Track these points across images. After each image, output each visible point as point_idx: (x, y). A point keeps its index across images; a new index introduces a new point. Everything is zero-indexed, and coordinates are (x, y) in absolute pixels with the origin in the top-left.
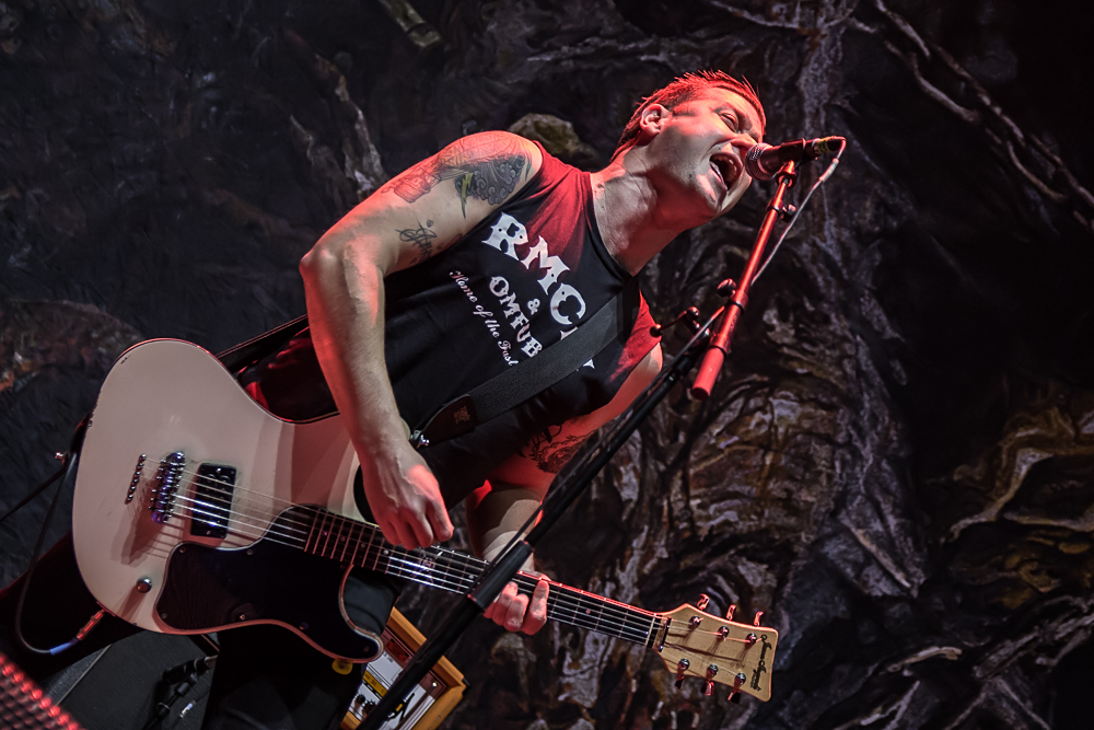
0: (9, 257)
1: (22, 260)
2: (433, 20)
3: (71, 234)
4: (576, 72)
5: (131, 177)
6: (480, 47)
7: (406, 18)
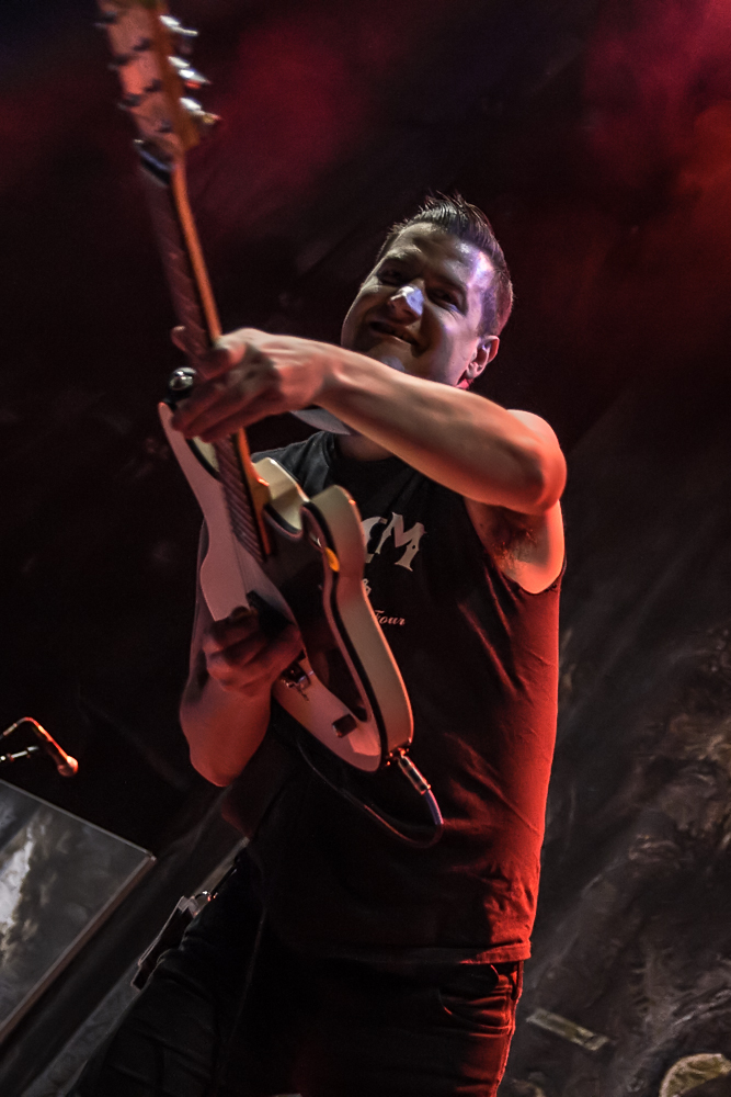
2: (598, 1029)
4: (714, 1020)
6: (641, 1034)
7: (579, 1036)
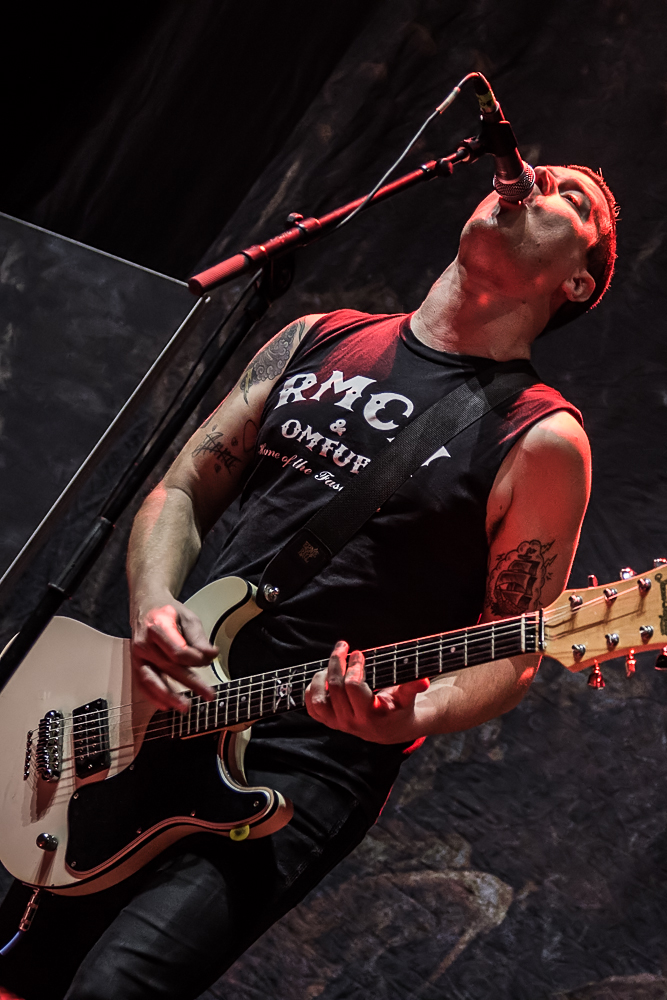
0: (541, 951)
1: (555, 950)
3: (597, 906)
5: (644, 826)
